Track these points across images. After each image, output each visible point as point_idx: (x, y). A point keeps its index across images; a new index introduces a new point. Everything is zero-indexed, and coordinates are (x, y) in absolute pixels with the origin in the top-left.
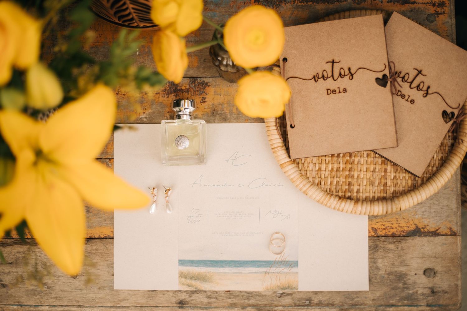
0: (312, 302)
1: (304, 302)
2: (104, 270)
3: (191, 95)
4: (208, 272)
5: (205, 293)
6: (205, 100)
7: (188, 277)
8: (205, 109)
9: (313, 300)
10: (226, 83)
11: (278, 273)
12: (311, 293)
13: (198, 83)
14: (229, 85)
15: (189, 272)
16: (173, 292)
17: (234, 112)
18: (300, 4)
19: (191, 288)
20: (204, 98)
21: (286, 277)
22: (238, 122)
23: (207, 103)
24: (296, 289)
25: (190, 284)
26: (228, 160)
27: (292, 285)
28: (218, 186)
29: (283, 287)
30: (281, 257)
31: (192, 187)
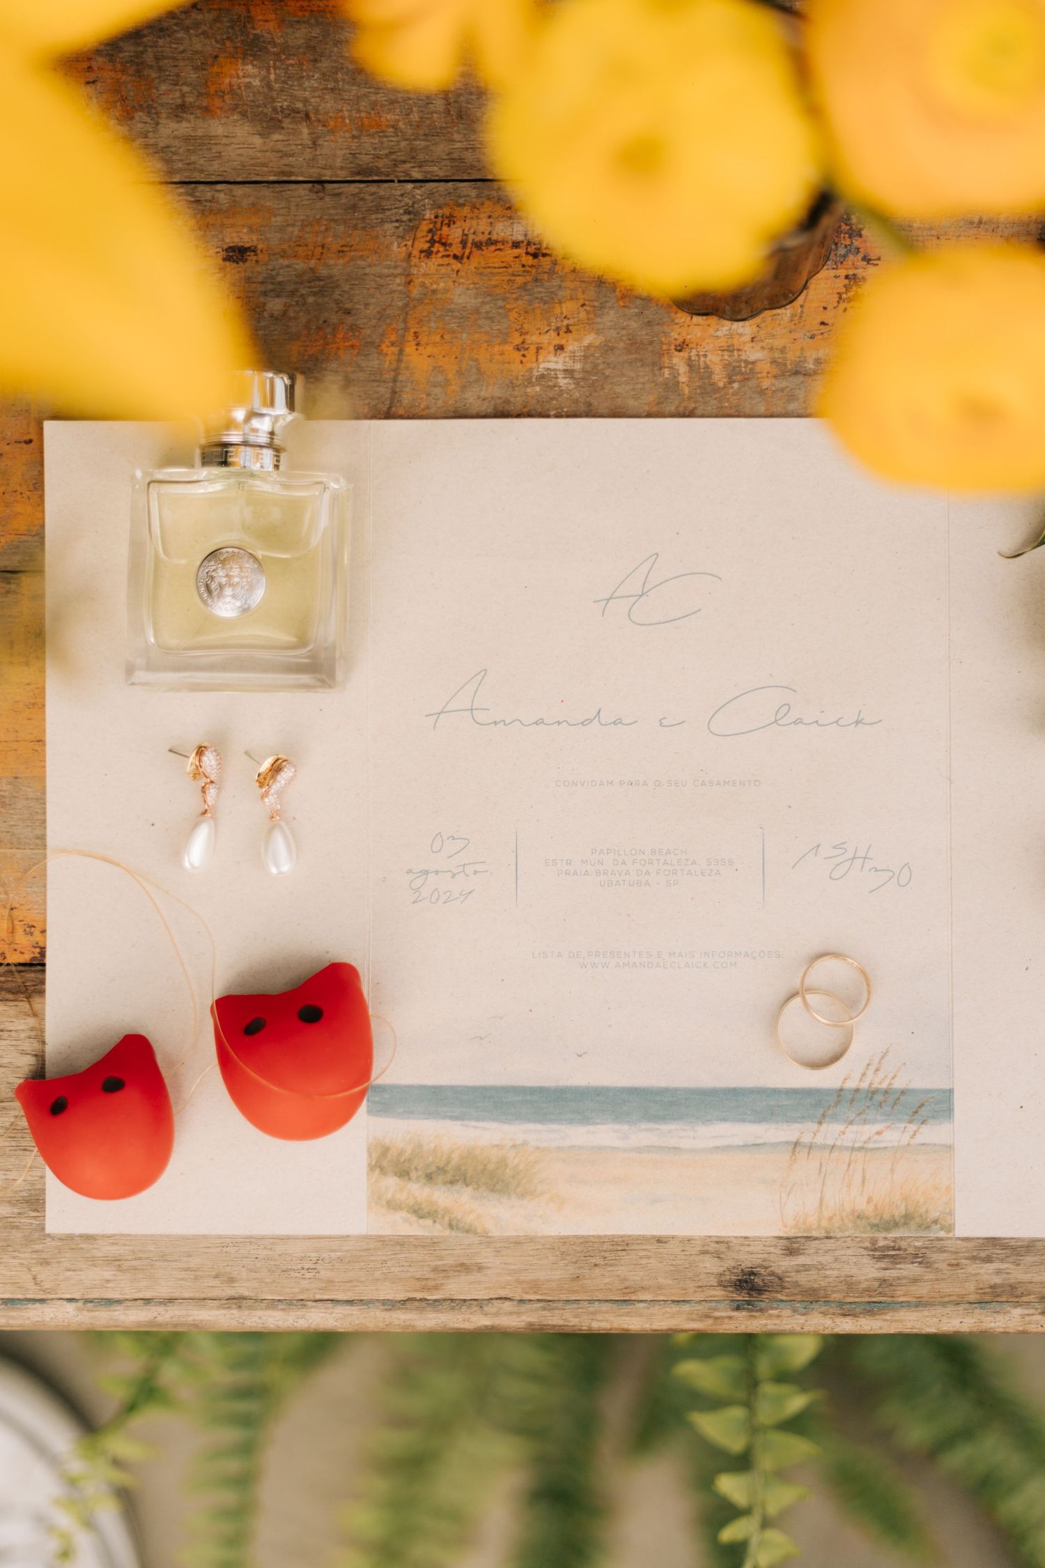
4: (514, 1146)
7: (416, 1169)
11: (853, 1149)
15: (420, 1146)
19: (429, 1222)
21: (892, 1170)
24: (942, 1229)
25: (424, 1206)
26: (608, 600)
27: (922, 1210)
28: (559, 723)
29: (882, 1218)
30: (870, 1073)
31: (434, 728)
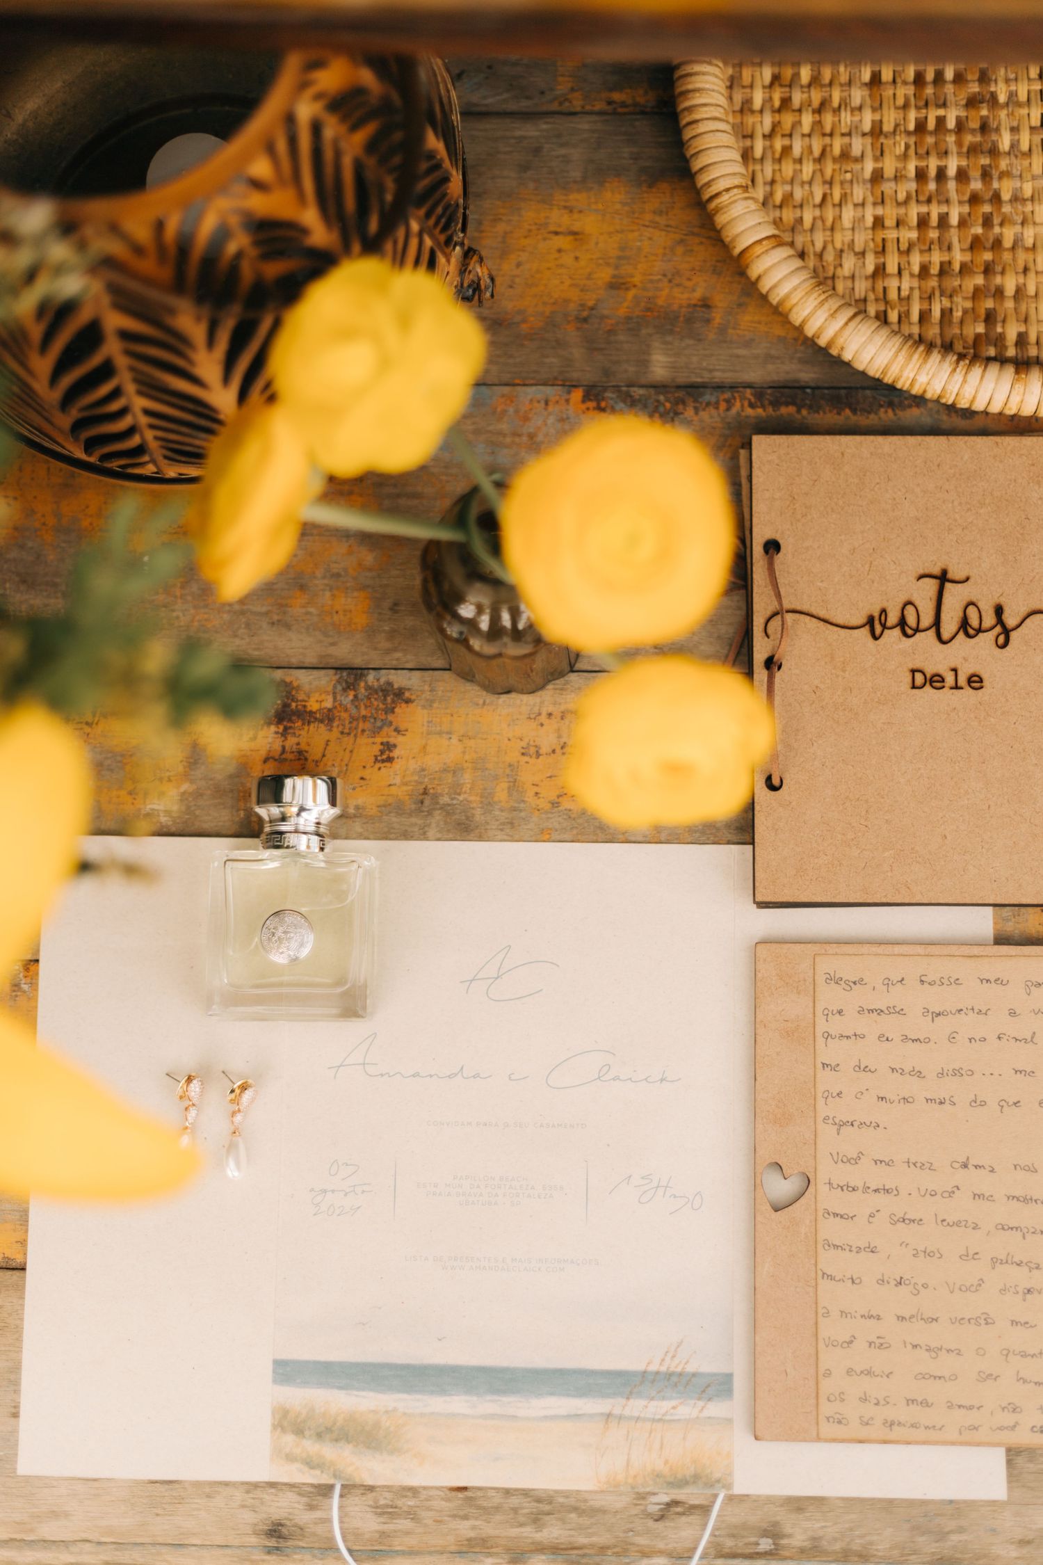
0: (784, 1542)
1: (753, 1539)
3: (342, 733)
4: (387, 1412)
5: (371, 1496)
6: (391, 755)
7: (309, 1428)
8: (390, 785)
9: (790, 1536)
10: (473, 691)
11: (654, 1420)
12: (782, 1506)
13: (368, 688)
14: (481, 702)
15: (313, 1410)
16: (246, 1486)
17: (500, 802)
18: (749, 411)
19: (318, 1472)
20: (388, 747)
21: (684, 1439)
22: (511, 836)
23: (398, 766)
24: (723, 1487)
25: (314, 1458)
26: (472, 981)
27: (708, 1471)
28: (431, 1076)
29: (676, 1477)
30: (668, 1359)
31: (335, 1077)
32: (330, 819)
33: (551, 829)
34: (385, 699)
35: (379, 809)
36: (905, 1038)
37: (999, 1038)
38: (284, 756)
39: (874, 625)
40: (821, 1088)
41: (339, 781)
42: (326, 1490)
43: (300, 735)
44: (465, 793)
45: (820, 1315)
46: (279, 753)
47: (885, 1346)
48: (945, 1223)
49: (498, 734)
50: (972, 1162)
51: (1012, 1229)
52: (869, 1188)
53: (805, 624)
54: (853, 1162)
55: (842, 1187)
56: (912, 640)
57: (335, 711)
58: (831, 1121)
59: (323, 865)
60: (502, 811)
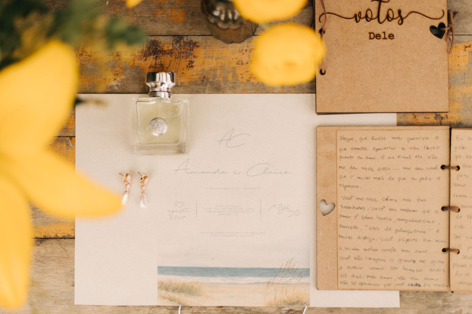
2: (62, 279)
3: (176, 58)
4: (195, 283)
5: (191, 309)
6: (192, 65)
7: (170, 288)
8: (192, 75)
10: (220, 43)
11: (284, 284)
12: (326, 310)
13: (184, 42)
14: (223, 46)
15: (171, 283)
16: (150, 307)
17: (230, 80)
19: (173, 302)
20: (191, 62)
21: (294, 290)
22: (234, 92)
23: (195, 68)
24: (306, 305)
25: (172, 298)
26: (221, 141)
27: (302, 300)
28: (208, 173)
29: (291, 302)
30: (288, 264)
31: (176, 174)
32: (172, 87)
33: (247, 89)
34: (190, 46)
35: (189, 83)
36: (367, 158)
37: (398, 157)
38: (156, 66)
39: (357, 17)
40: (339, 175)
41: (175, 74)
42: (176, 308)
43: (161, 59)
44: (218, 77)
45: (338, 249)
46: (154, 65)
47: (360, 259)
48: (380, 219)
49: (229, 57)
50: (389, 198)
51: (402, 220)
52: (355, 207)
53: (333, 17)
54: (349, 199)
55: (346, 207)
56: (370, 22)
57: (173, 50)
58: (342, 186)
59: (170, 102)
60: (230, 83)
